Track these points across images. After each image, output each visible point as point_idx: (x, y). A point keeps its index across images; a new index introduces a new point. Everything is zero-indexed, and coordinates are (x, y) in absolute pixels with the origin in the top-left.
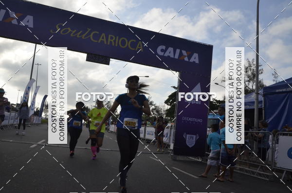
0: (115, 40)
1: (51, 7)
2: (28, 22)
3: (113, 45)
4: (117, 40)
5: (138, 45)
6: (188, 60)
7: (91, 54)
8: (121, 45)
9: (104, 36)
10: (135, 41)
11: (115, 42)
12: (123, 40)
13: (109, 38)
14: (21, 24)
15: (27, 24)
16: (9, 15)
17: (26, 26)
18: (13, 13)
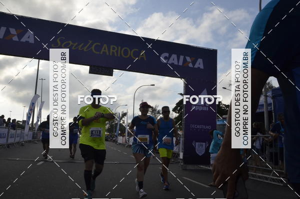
0: (117, 50)
3: (116, 55)
4: (119, 50)
6: (192, 66)
7: (94, 66)
8: (123, 56)
9: (106, 48)
10: (137, 50)
11: (117, 52)
12: (126, 49)
13: (111, 49)
14: (22, 40)
15: (27, 40)
16: (9, 32)
17: (27, 42)
18: (14, 30)
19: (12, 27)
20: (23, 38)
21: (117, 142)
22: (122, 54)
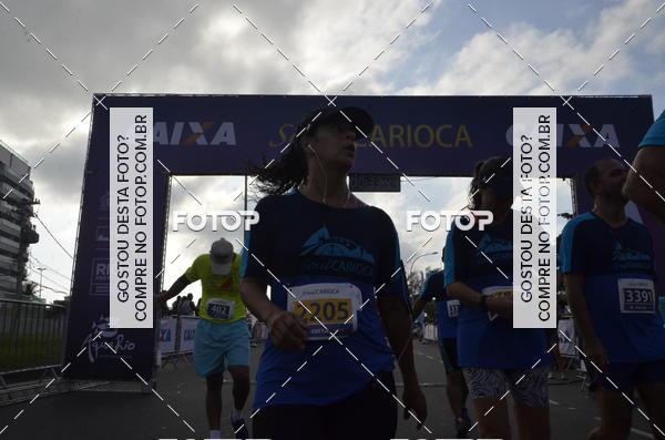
0: (405, 134)
1: (264, 96)
2: (227, 134)
3: (402, 144)
4: (409, 134)
5: (459, 134)
6: (589, 146)
7: (359, 175)
8: (419, 143)
9: (380, 131)
10: (449, 126)
11: (405, 137)
12: (423, 129)
13: (391, 133)
14: (213, 143)
15: (224, 139)
16: (190, 129)
17: (223, 144)
18: (198, 124)
19: (193, 121)
20: (216, 138)
21: (422, 336)
22: (417, 140)
